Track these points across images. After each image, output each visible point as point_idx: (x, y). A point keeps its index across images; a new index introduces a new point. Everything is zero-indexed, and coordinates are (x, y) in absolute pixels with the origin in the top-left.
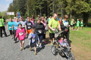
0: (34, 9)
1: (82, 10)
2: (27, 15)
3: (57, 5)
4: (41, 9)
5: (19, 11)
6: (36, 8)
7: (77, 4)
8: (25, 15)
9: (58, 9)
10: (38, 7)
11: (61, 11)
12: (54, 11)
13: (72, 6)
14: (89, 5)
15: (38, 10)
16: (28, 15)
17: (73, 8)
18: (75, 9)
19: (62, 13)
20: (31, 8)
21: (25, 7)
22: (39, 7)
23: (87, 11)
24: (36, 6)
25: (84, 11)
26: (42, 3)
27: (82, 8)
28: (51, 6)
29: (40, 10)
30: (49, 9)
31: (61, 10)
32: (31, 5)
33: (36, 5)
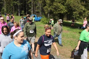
0: (12, 5)
2: (3, 10)
3: (35, 3)
6: (14, 3)
7: (54, 5)
8: (2, 10)
9: (37, 7)
10: (16, 3)
11: (39, 9)
12: (32, 8)
13: (50, 7)
15: (16, 6)
16: (5, 10)
17: (51, 8)
19: (40, 11)
20: (9, 3)
21: (1, 1)
22: (18, 2)
23: (62, 12)
25: (60, 12)
27: (59, 10)
28: (30, 3)
30: (28, 6)
31: (39, 7)
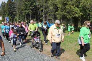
0: (23, 14)
1: (73, 15)
2: (16, 19)
3: (47, 10)
4: (31, 14)
5: (8, 15)
6: (26, 12)
7: (67, 9)
8: (14, 19)
9: (49, 14)
10: (27, 11)
11: (51, 16)
12: (44, 16)
13: (63, 11)
14: (79, 10)
15: (28, 15)
16: (18, 19)
18: (66, 14)
19: (52, 18)
20: (21, 13)
21: (14, 11)
22: (29, 11)
23: (77, 16)
24: (26, 11)
25: (75, 15)
26: (32, 7)
27: (73, 13)
28: (41, 11)
29: (29, 15)
30: (40, 14)
31: (51, 14)
32: (21, 9)
33: (26, 9)
